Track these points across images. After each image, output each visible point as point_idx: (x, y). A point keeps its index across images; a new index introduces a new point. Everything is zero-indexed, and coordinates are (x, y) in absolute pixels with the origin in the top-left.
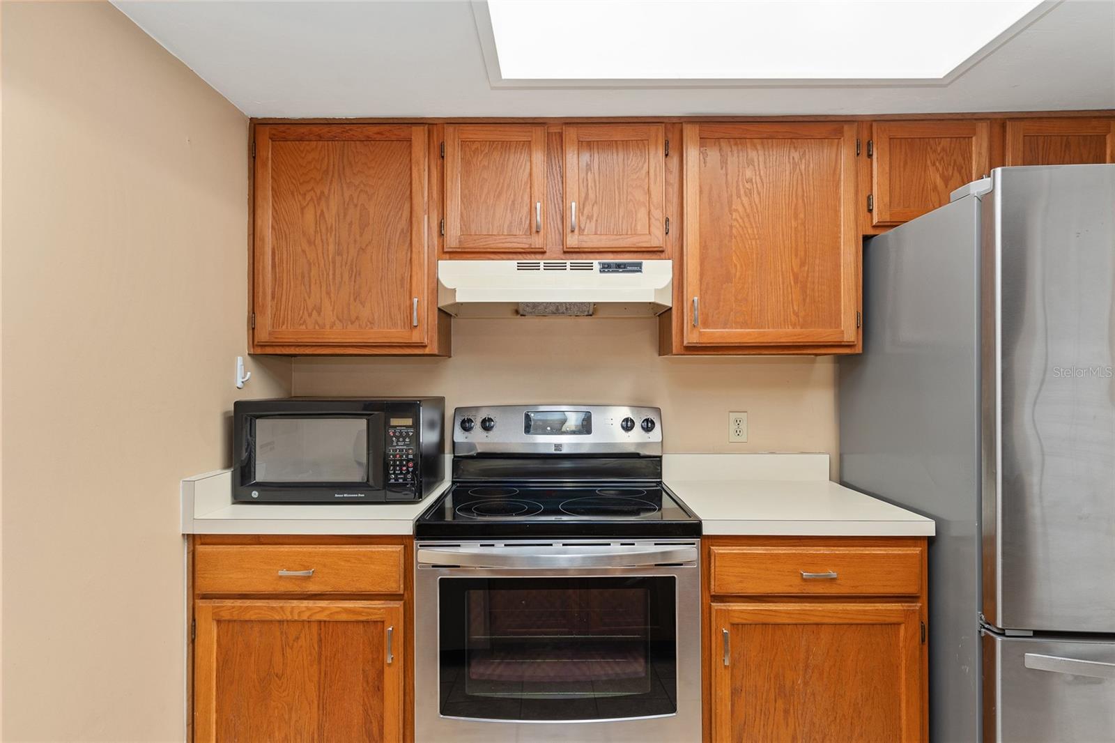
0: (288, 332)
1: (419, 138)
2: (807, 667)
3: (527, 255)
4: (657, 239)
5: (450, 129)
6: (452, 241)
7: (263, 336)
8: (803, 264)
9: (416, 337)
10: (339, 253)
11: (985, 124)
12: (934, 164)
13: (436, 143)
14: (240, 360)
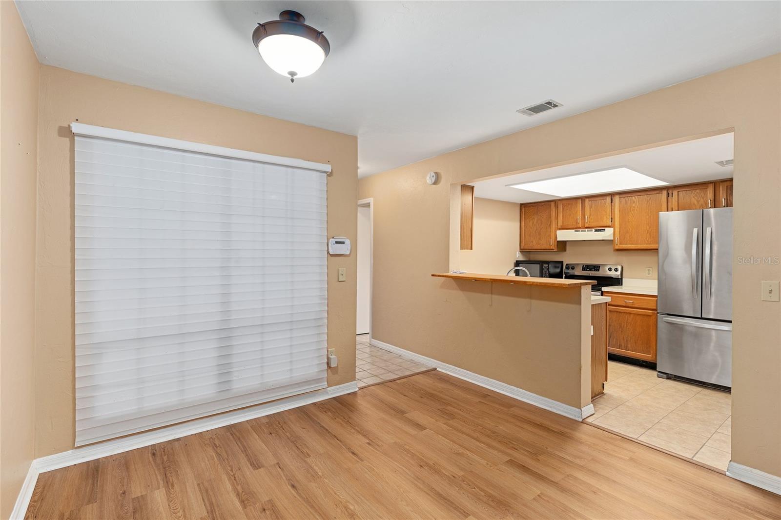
0: (527, 247)
1: (553, 204)
2: (627, 323)
3: (577, 228)
4: (610, 223)
5: (559, 201)
6: (559, 227)
7: (522, 248)
8: (650, 228)
9: (551, 248)
10: (536, 230)
11: (711, 185)
12: (694, 197)
13: (556, 206)
14: (518, 252)
